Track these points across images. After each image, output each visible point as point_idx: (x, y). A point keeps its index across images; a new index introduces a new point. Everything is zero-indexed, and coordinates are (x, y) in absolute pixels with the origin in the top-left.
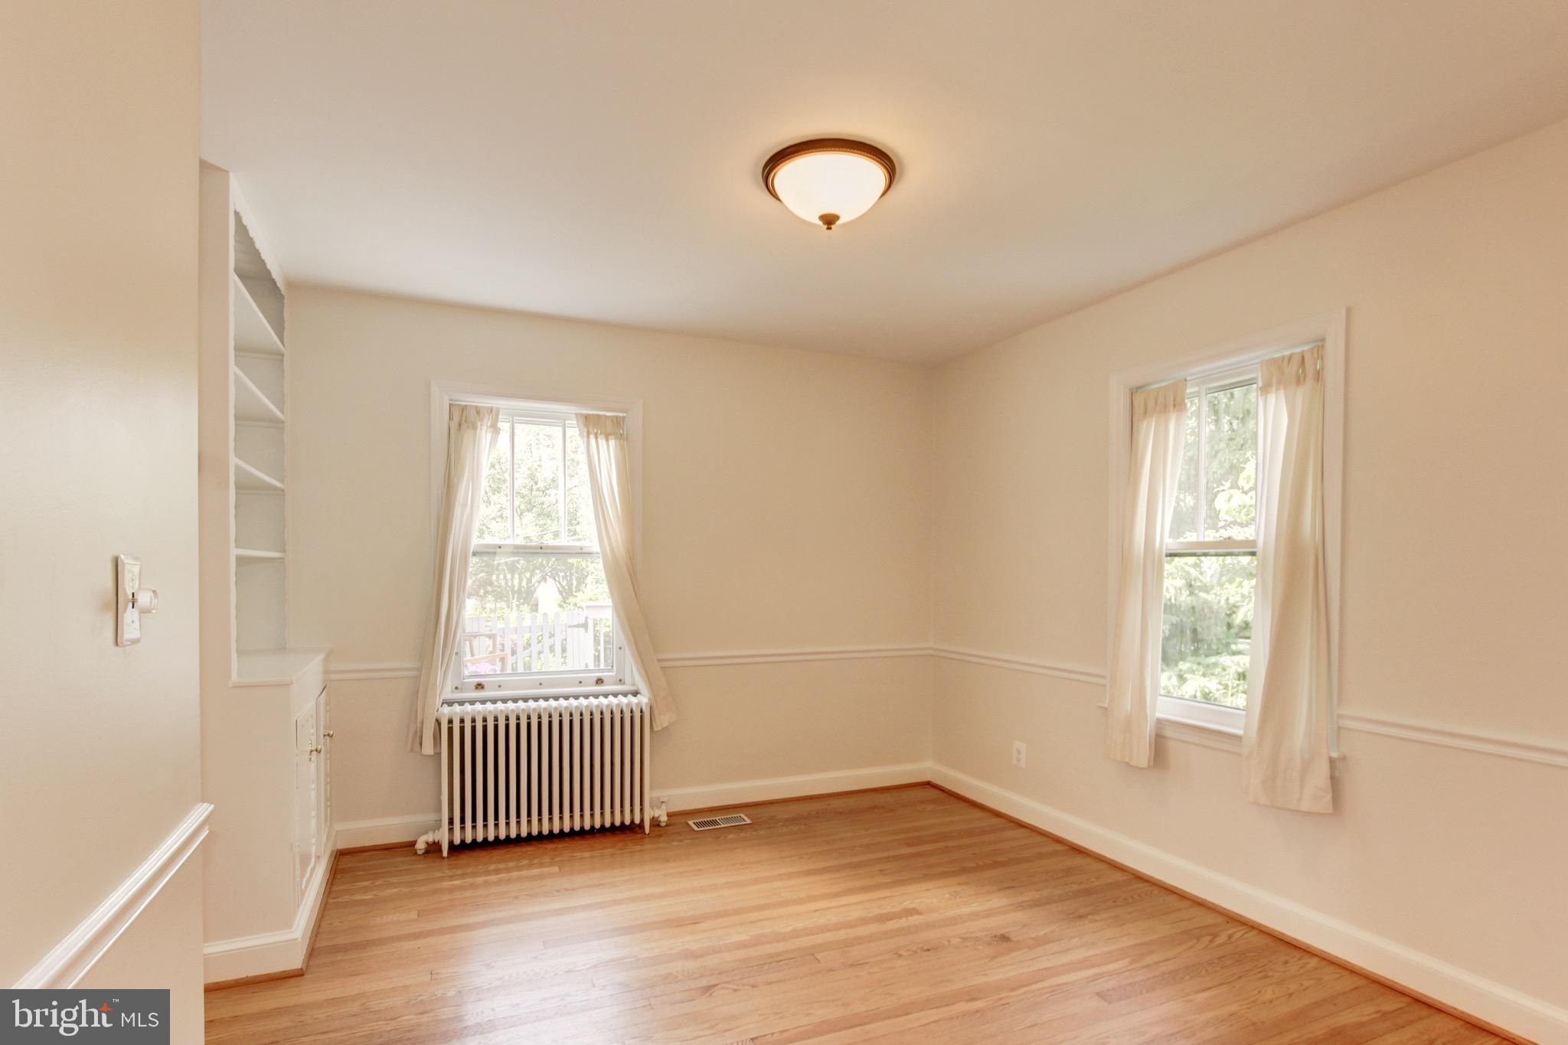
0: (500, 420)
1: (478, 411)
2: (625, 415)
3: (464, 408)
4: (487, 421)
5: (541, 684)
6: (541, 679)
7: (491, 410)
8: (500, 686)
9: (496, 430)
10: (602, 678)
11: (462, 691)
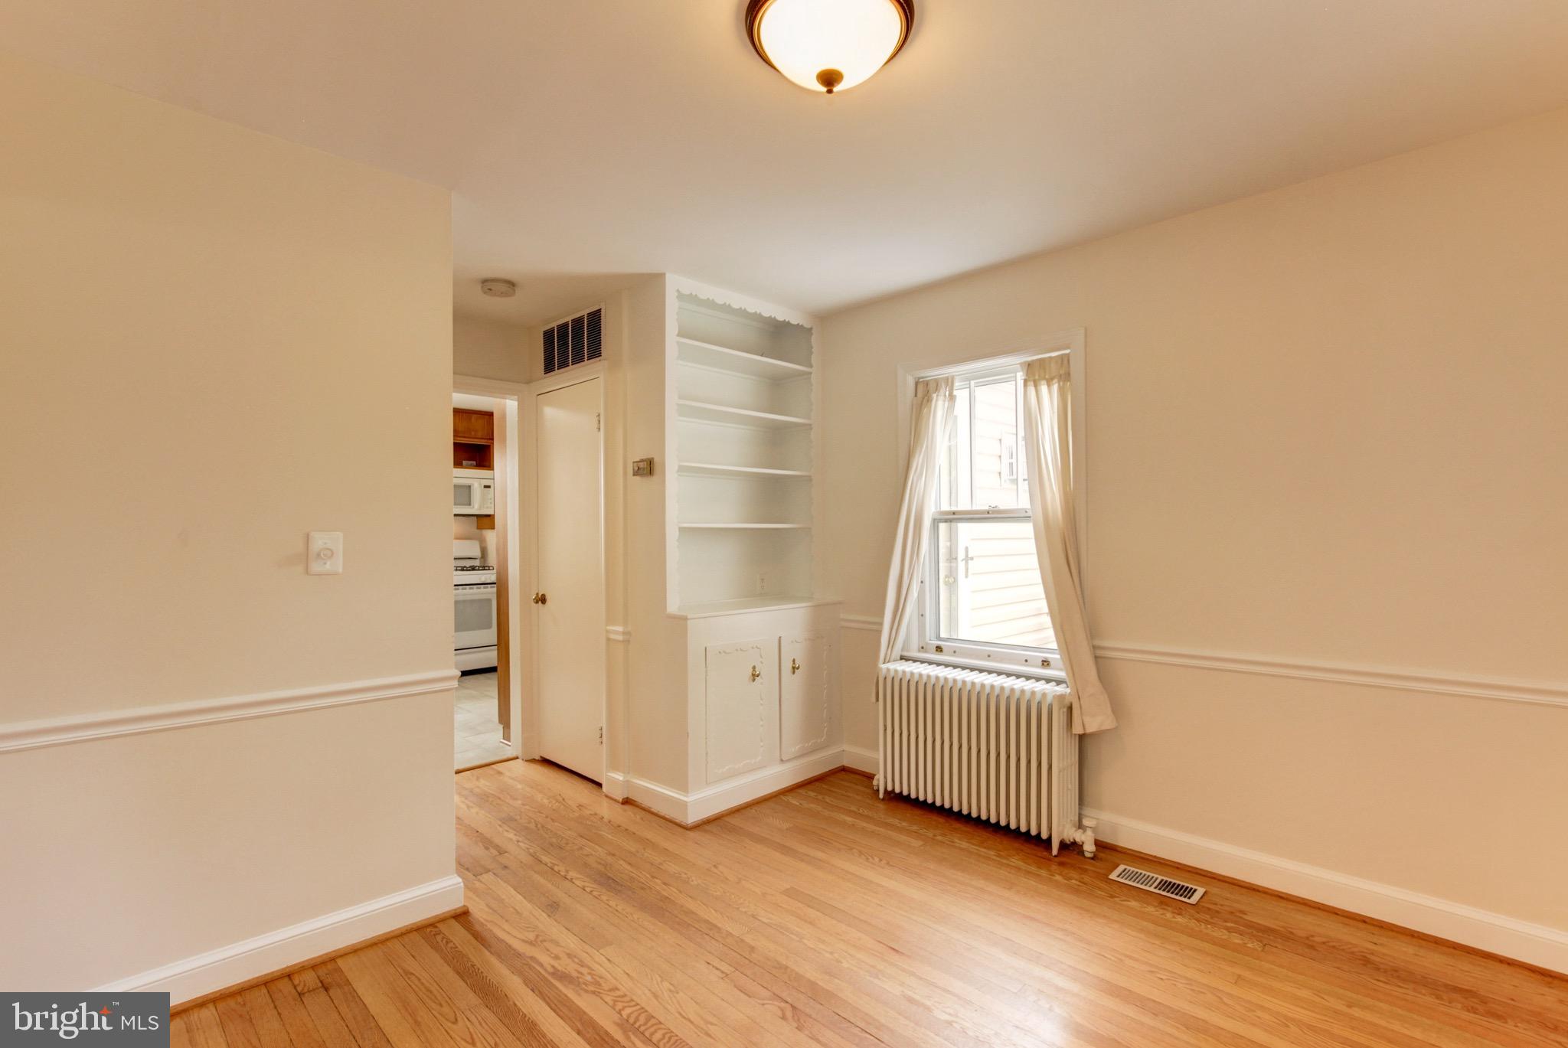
0: (955, 388)
1: (937, 382)
2: (1067, 351)
3: (927, 384)
4: (944, 391)
5: (989, 656)
6: (990, 651)
7: (947, 378)
8: (955, 652)
9: (952, 398)
10: (1050, 660)
11: (926, 652)
